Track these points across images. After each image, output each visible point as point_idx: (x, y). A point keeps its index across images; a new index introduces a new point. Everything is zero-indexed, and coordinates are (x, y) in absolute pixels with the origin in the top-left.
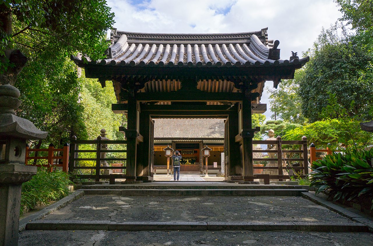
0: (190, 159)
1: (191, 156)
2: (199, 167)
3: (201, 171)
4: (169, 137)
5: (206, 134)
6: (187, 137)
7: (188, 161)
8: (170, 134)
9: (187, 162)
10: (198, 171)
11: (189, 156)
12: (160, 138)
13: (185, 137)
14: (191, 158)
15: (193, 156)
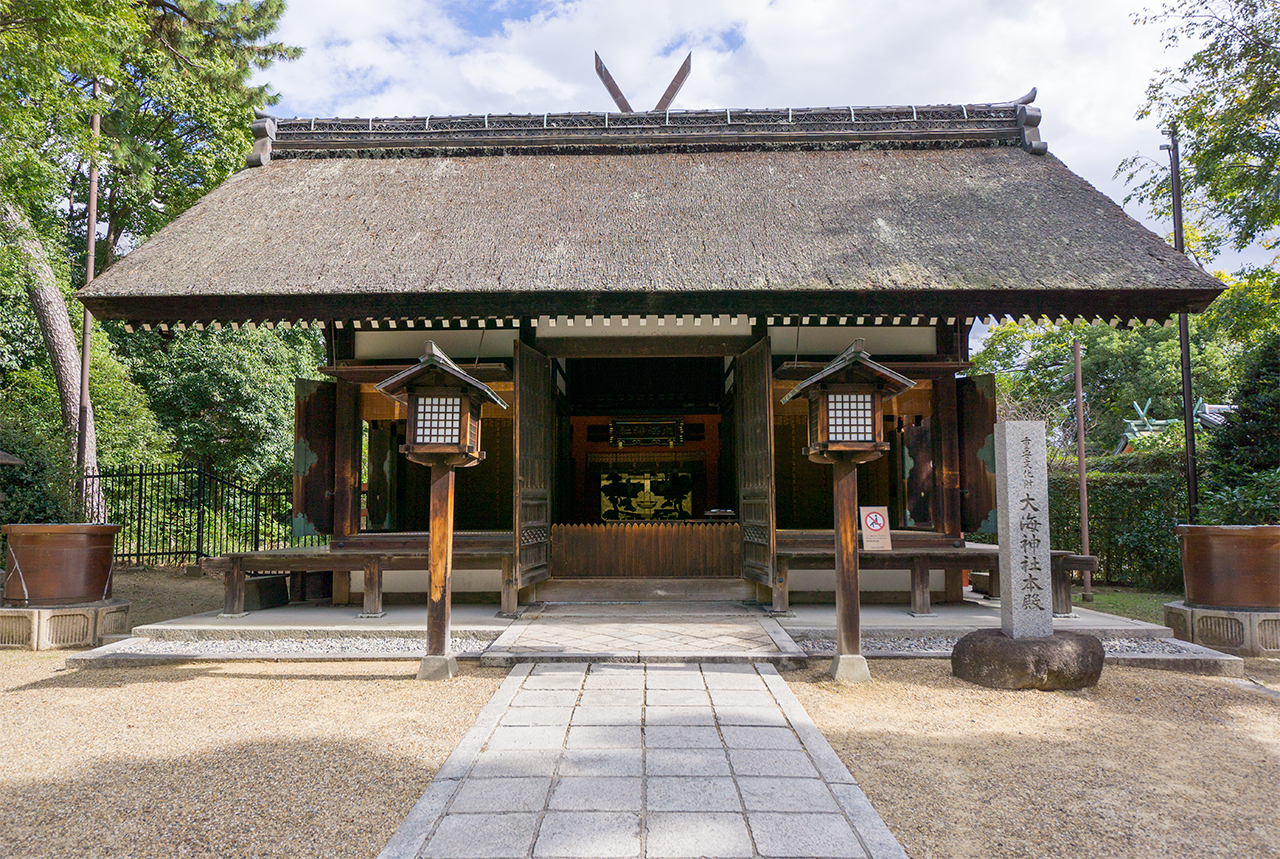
0: (661, 477)
1: (669, 458)
2: (736, 547)
3: (755, 579)
4: (478, 287)
5: (808, 268)
6: (635, 286)
7: (648, 487)
8: (490, 264)
9: (640, 494)
10: (732, 574)
11: (656, 457)
12: (397, 295)
13: (620, 287)
14: (663, 467)
15: (681, 458)
